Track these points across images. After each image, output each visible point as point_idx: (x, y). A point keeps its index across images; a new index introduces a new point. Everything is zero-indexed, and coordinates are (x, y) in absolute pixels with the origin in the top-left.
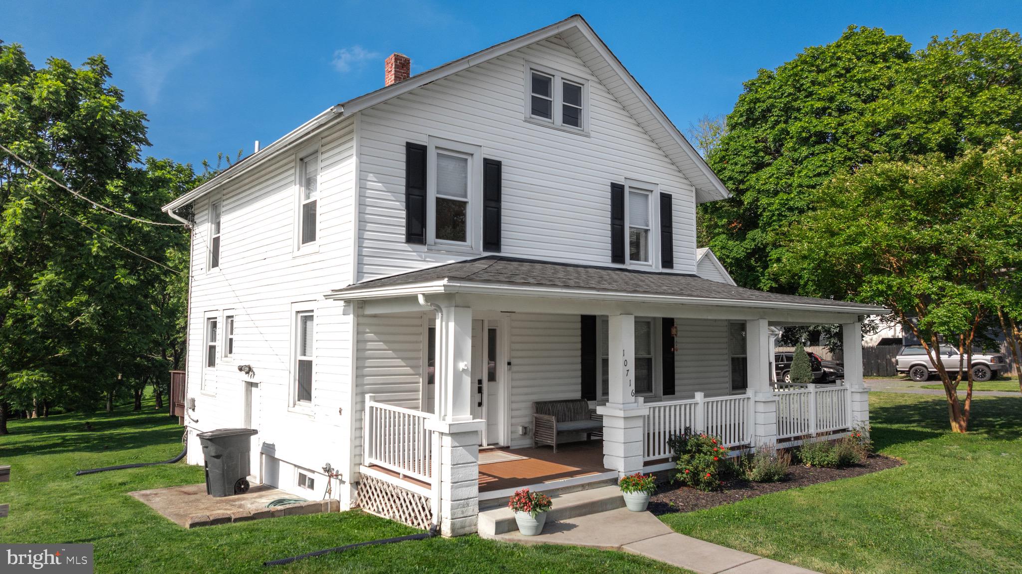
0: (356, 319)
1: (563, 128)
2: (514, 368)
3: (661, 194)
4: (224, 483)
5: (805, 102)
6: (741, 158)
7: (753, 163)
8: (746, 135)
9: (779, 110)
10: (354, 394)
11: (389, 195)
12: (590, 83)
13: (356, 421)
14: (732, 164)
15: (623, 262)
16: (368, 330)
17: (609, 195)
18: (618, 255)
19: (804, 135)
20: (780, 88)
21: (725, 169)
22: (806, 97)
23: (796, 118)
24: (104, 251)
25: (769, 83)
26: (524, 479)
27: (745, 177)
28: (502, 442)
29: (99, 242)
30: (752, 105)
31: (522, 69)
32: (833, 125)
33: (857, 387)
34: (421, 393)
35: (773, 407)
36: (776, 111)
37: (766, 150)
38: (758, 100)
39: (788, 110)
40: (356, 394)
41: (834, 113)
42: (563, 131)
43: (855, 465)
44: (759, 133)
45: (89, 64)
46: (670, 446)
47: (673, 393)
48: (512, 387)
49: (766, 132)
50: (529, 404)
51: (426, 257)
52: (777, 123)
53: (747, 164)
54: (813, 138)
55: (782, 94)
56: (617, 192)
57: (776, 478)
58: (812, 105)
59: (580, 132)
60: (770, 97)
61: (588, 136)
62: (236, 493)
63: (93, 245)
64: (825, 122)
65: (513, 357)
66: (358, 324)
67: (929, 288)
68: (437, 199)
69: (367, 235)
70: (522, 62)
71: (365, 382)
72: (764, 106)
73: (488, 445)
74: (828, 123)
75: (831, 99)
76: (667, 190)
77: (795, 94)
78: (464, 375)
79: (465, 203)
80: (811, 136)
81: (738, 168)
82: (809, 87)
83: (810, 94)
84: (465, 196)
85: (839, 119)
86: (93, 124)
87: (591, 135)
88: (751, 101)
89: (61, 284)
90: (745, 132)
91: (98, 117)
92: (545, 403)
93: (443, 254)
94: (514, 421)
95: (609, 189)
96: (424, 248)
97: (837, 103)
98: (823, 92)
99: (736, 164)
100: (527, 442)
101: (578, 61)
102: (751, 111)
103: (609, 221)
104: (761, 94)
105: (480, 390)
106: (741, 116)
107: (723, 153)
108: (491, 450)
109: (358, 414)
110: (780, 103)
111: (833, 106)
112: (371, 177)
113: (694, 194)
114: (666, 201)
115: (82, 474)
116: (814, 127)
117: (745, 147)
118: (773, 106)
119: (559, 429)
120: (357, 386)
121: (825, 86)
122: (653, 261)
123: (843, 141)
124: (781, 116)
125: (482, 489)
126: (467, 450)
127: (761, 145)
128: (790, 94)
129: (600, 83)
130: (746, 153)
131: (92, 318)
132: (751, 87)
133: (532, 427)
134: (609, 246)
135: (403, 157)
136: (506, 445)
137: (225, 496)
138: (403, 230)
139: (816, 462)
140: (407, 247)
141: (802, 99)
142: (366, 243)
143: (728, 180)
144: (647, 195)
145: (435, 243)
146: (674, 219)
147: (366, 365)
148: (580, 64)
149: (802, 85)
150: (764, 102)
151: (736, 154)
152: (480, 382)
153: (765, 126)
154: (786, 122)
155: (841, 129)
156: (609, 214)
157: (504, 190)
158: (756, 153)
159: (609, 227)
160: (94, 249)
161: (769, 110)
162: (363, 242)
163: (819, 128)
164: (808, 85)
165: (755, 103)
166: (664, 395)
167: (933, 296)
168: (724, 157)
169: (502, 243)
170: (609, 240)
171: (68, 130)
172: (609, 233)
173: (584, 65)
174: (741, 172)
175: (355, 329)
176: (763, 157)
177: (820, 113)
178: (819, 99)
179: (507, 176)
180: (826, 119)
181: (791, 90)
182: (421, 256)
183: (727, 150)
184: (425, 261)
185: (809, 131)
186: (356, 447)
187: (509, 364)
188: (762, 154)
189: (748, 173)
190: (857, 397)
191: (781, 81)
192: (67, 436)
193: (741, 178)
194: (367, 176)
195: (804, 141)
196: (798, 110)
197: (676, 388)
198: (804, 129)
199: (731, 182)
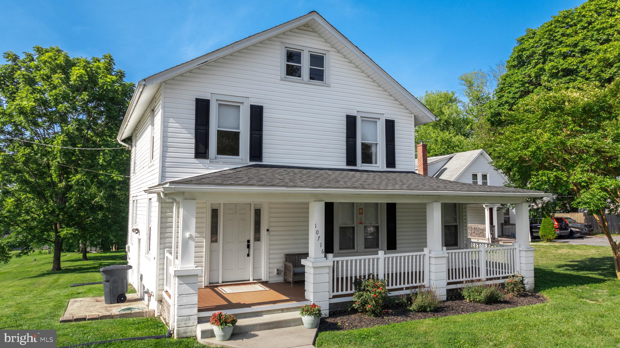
0: (160, 204)
1: (309, 82)
2: (271, 233)
3: (386, 120)
4: (111, 296)
5: (557, 48)
6: (513, 89)
7: (522, 91)
8: (517, 73)
9: (539, 55)
10: (159, 249)
11: (184, 131)
12: (331, 53)
13: (160, 264)
14: (507, 93)
15: (355, 165)
16: (168, 211)
17: (345, 123)
18: (351, 160)
19: (554, 71)
20: (540, 40)
21: (503, 96)
22: (557, 45)
23: (550, 60)
24: (106, 162)
25: (533, 38)
26: (245, 304)
27: (516, 101)
28: (264, 279)
29: (103, 157)
30: (520, 53)
31: (279, 48)
32: (575, 63)
33: (524, 247)
34: (204, 248)
35: (444, 261)
36: (537, 56)
37: (530, 83)
38: (524, 50)
39: (545, 55)
40: (160, 249)
41: (577, 55)
42: (310, 84)
43: (501, 302)
44: (526, 71)
45: (103, 59)
46: (356, 286)
47: (395, 248)
48: (270, 245)
49: (530, 70)
50: (283, 256)
51: (208, 166)
52: (537, 64)
53: (516, 93)
54: (561, 73)
55: (541, 44)
56: (351, 122)
57: (428, 309)
58: (560, 50)
59: (324, 84)
60: (532, 47)
61: (329, 86)
62: (118, 302)
63: (100, 159)
64: (570, 62)
65: (270, 226)
66: (162, 208)
67: (581, 178)
68: (218, 131)
69: (168, 154)
70: (279, 44)
71: (166, 242)
72: (528, 53)
73: (253, 280)
74: (572, 62)
75: (576, 45)
76: (390, 118)
77: (550, 44)
78: (190, 241)
79: (238, 133)
80: (558, 72)
81: (511, 95)
82: (560, 38)
83: (561, 42)
84: (239, 129)
85: (581, 59)
86: (102, 92)
87: (331, 86)
88: (520, 51)
89: (85, 181)
90: (516, 71)
91: (105, 88)
92: (293, 255)
93: (221, 164)
94: (271, 266)
95: (345, 119)
96: (207, 161)
97: (579, 48)
98: (570, 41)
99: (510, 93)
100: (280, 279)
101: (322, 39)
102: (520, 57)
103: (345, 139)
104: (526, 45)
105: (248, 246)
106: (514, 61)
107: (502, 86)
108: (255, 283)
109: (162, 260)
110: (540, 50)
111: (577, 50)
112: (171, 120)
113: (413, 119)
114: (390, 125)
115: (74, 286)
116: (561, 65)
117: (515, 81)
118: (534, 53)
119: (295, 272)
120: (160, 244)
121: (572, 37)
122: (380, 163)
123: (583, 72)
124: (540, 59)
125: (200, 310)
126: (190, 287)
127: (527, 79)
128: (546, 44)
129: (338, 52)
130: (516, 85)
131: (102, 199)
132: (521, 41)
133: (283, 269)
134: (345, 155)
135: (194, 107)
136: (265, 280)
137: (111, 304)
138: (193, 151)
139: (472, 299)
140: (196, 161)
141: (555, 47)
142: (168, 160)
143: (505, 103)
144: (376, 122)
145: (216, 158)
146: (396, 136)
147: (167, 232)
148: (323, 42)
149: (555, 36)
150: (528, 50)
151: (510, 86)
152: (249, 241)
153: (530, 67)
154: (544, 63)
155: (581, 65)
156: (345, 135)
157: (265, 123)
158: (523, 85)
159: (345, 143)
160: (101, 161)
161: (531, 56)
162: (166, 159)
163: (564, 66)
164: (559, 37)
165: (522, 52)
166: (387, 250)
167: (583, 183)
168: (502, 88)
169: (263, 156)
170: (345, 151)
171: (89, 96)
172: (345, 147)
173: (326, 41)
174: (513, 98)
175: (160, 210)
176: (528, 87)
177: (565, 56)
178: (566, 46)
179: (266, 115)
180: (570, 60)
181: (547, 41)
182: (205, 166)
183: (504, 84)
184: (208, 169)
185: (557, 69)
186: (160, 280)
187: (268, 230)
188: (527, 85)
189: (518, 98)
190: (523, 254)
191: (540, 36)
192: (102, 263)
193: (513, 102)
194: (169, 120)
195: (554, 76)
196: (552, 54)
197: (397, 246)
198: (554, 67)
199: (507, 105)
